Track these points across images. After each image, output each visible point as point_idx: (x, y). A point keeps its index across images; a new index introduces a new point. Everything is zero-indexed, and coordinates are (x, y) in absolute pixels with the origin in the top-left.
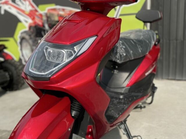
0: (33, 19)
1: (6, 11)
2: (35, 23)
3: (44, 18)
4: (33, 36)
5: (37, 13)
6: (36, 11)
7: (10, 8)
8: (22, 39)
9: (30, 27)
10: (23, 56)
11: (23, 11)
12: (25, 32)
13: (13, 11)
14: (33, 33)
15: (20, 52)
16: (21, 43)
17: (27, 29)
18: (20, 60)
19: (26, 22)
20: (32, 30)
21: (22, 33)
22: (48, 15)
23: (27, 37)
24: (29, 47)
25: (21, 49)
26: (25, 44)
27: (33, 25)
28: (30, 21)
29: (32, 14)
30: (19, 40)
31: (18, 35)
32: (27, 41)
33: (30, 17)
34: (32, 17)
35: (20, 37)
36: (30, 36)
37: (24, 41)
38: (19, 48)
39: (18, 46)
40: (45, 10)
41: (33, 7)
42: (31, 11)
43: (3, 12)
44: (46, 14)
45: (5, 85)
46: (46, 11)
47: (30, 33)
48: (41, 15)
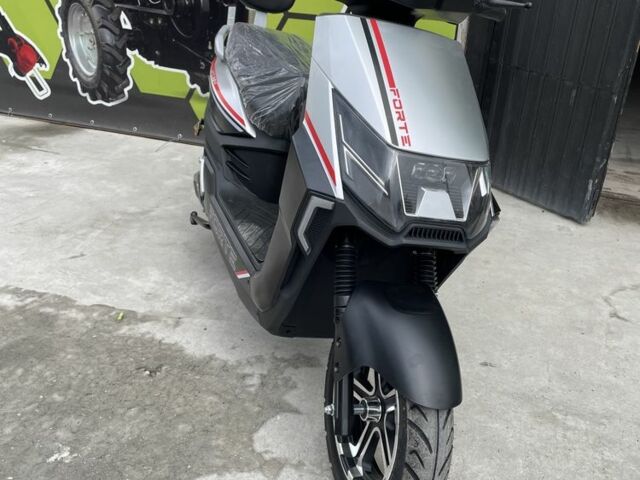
10: (69, 54)
15: (62, 39)
16: (65, 12)
25: (65, 34)
37: (74, 5)
38: (60, 30)
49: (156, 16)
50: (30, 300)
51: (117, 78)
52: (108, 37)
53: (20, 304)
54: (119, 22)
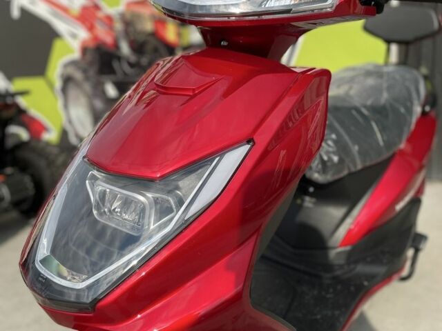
0: (91, 28)
1: (24, 12)
2: (96, 38)
3: (119, 26)
4: (92, 72)
5: (100, 14)
6: (97, 7)
7: (32, 3)
8: (67, 80)
9: (85, 50)
11: (65, 10)
12: (73, 63)
13: (42, 10)
14: (91, 64)
15: (62, 113)
16: (64, 91)
17: (76, 55)
19: (74, 36)
20: (89, 57)
21: (66, 65)
22: (128, 16)
23: (78, 75)
24: (83, 100)
25: (65, 107)
27: (91, 45)
28: (83, 34)
29: (87, 16)
30: (58, 84)
31: (56, 68)
32: (78, 85)
34: (88, 24)
35: (62, 76)
36: (85, 71)
37: (70, 84)
39: (56, 97)
42: (85, 8)
43: (15, 13)
44: (123, 16)
45: (25, 206)
46: (121, 8)
47: (86, 66)
48: (109, 19)
54: (104, 93)
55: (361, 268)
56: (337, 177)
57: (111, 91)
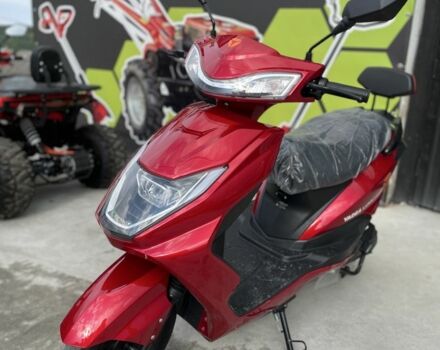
0: (156, 36)
1: (103, 13)
2: (158, 44)
3: (178, 37)
4: (150, 73)
5: (165, 25)
6: (164, 19)
7: (111, 7)
8: (130, 76)
9: (148, 53)
10: (127, 111)
11: (137, 17)
12: (137, 62)
13: (118, 15)
14: (151, 66)
15: (123, 102)
16: (126, 84)
17: (141, 56)
18: (121, 119)
19: (141, 40)
20: (150, 60)
21: (130, 63)
22: (187, 31)
23: (140, 73)
24: (141, 94)
25: (125, 98)
26: (133, 87)
27: (155, 49)
28: (149, 40)
29: (154, 26)
30: (122, 78)
31: (123, 65)
32: (138, 81)
33: (150, 31)
34: (154, 32)
35: (126, 71)
36: (145, 71)
37: (132, 79)
38: (122, 94)
39: (120, 89)
40: (181, 19)
41: (158, 9)
42: (153, 18)
43: (97, 14)
44: (183, 29)
46: (183, 23)
47: (147, 66)
48: (172, 29)
49: (184, 86)
50: (69, 284)
51: (156, 127)
52: (153, 100)
53: (62, 286)
54: (159, 90)
55: (311, 256)
56: (300, 191)
57: (164, 90)
